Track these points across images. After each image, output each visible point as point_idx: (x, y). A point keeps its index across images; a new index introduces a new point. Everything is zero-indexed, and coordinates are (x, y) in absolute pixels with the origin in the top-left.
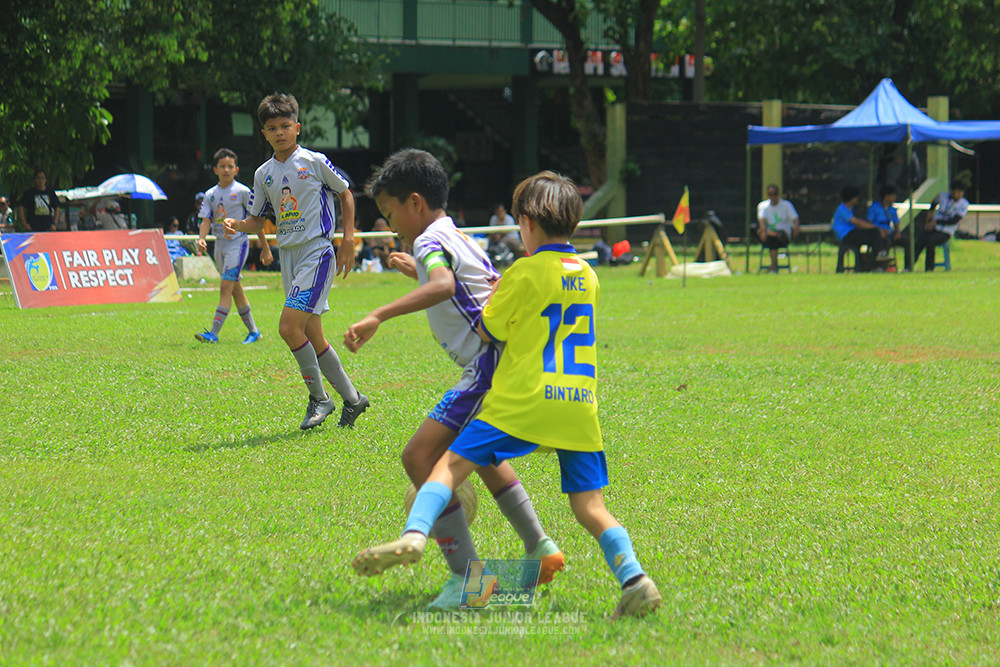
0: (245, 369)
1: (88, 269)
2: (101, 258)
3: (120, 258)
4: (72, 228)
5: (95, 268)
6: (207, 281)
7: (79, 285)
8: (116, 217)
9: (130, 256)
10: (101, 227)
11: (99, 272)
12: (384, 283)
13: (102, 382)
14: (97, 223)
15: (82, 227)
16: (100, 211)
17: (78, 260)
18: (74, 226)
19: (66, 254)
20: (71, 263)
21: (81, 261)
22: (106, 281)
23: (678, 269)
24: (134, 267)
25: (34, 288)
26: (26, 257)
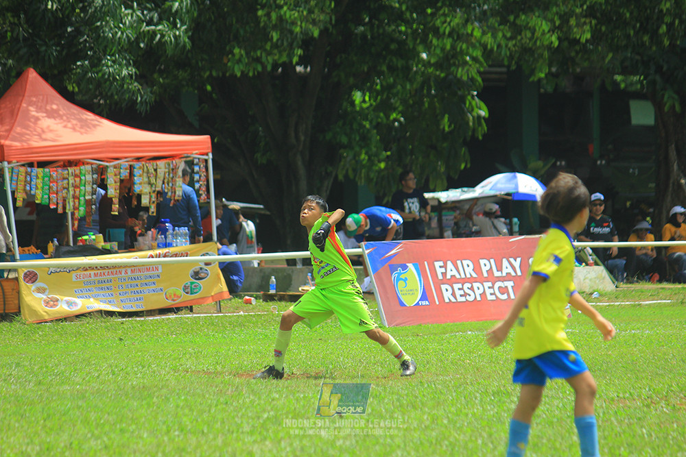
0: (644, 396)
1: (463, 281)
2: (477, 268)
3: (500, 269)
4: (446, 234)
5: (471, 280)
6: (601, 295)
7: (453, 300)
8: (496, 221)
9: (511, 266)
10: (478, 234)
11: (476, 285)
13: (478, 410)
14: (474, 229)
15: (457, 234)
16: (478, 215)
17: (451, 271)
18: (448, 233)
19: (437, 264)
20: (444, 274)
21: (455, 272)
22: (483, 295)
24: (515, 279)
25: (402, 304)
26: (393, 269)
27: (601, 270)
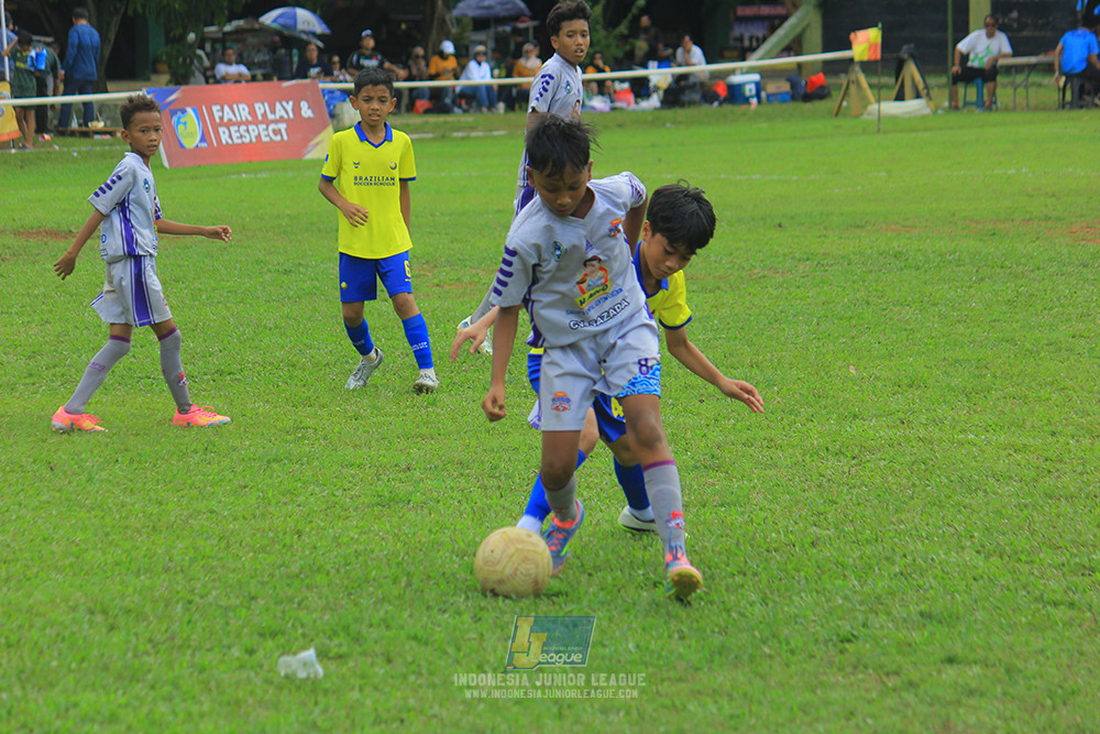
1: (239, 124)
2: (252, 112)
3: (273, 111)
5: (247, 123)
7: (230, 142)
9: (284, 109)
11: (251, 127)
17: (228, 115)
19: (215, 108)
20: (221, 118)
21: (231, 116)
22: (258, 137)
23: (874, 107)
24: (288, 121)
25: (182, 146)
26: (173, 113)
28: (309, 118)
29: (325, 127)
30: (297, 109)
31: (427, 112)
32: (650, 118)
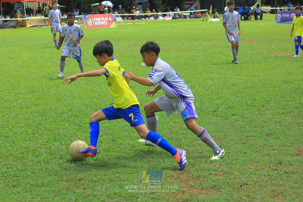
1: (99, 21)
2: (101, 19)
3: (104, 19)
4: (96, 13)
6: (121, 22)
7: (97, 25)
9: (106, 19)
11: (101, 22)
12: (154, 22)
17: (97, 20)
19: (94, 19)
22: (102, 24)
23: (210, 20)
24: (107, 21)
25: (88, 25)
26: (87, 19)
27: (121, 18)
28: (111, 21)
29: (113, 22)
30: (109, 19)
31: (131, 19)
32: (170, 21)
